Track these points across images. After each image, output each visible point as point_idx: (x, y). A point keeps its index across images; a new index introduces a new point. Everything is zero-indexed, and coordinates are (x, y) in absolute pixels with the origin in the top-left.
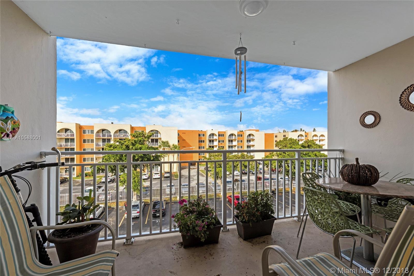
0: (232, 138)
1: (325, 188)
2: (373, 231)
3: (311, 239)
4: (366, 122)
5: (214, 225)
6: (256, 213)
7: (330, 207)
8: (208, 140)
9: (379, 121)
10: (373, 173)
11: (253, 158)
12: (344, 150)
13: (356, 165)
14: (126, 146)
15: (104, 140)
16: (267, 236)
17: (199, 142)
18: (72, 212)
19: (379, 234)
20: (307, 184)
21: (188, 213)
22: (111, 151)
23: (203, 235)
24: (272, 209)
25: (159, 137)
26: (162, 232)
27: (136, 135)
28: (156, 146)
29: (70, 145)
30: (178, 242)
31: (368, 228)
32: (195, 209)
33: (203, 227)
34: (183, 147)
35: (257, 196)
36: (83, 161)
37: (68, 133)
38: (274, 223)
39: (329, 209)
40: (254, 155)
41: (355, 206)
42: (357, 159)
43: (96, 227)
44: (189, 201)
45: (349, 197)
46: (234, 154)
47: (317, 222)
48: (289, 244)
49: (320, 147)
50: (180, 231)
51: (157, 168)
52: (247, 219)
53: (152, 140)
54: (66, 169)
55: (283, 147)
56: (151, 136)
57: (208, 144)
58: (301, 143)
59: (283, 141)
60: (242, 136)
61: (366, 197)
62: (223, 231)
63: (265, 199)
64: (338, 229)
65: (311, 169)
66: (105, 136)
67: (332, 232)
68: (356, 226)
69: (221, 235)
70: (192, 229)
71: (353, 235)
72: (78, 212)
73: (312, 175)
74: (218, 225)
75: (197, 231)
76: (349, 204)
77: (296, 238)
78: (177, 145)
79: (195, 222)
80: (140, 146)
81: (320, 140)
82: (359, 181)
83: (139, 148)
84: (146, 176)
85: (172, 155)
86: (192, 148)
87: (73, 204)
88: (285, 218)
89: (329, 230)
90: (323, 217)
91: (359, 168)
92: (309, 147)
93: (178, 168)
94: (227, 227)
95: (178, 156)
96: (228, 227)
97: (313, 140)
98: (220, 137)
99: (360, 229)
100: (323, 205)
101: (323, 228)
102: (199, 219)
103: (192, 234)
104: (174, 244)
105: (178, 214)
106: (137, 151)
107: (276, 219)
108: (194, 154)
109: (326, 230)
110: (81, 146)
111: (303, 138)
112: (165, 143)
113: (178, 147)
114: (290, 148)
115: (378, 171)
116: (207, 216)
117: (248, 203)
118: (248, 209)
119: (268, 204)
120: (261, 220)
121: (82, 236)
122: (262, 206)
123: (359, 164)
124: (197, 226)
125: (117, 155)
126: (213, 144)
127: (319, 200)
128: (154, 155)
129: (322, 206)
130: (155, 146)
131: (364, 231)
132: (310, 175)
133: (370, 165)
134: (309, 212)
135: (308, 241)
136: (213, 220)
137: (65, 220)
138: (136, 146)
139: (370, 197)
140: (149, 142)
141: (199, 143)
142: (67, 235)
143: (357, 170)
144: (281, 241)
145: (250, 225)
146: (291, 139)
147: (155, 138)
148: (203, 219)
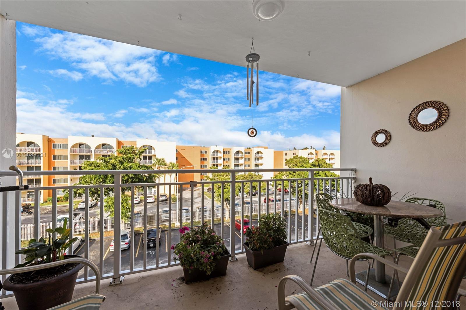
0: (239, 156)
1: (338, 210)
2: (386, 253)
3: (324, 264)
4: (377, 141)
5: (222, 255)
6: (268, 239)
7: (346, 230)
8: (212, 157)
9: (390, 140)
10: (386, 193)
11: (262, 177)
12: (356, 169)
13: (370, 185)
14: (112, 164)
15: (81, 157)
16: (280, 263)
17: (201, 160)
18: (38, 248)
19: (392, 255)
20: (320, 205)
21: (191, 242)
22: (91, 171)
23: (209, 267)
24: (284, 234)
25: (153, 153)
26: (159, 266)
27: (124, 151)
28: (150, 165)
29: (34, 162)
30: (178, 278)
31: (381, 250)
32: (199, 238)
33: (209, 258)
34: (182, 165)
35: (268, 220)
36: (53, 183)
37: (32, 147)
38: (287, 249)
39: (344, 232)
40: (263, 174)
41: (367, 227)
42: (370, 179)
43: (73, 266)
44: (192, 229)
45: (361, 218)
46: (241, 173)
47: (332, 246)
48: (302, 271)
49: (330, 165)
50: (182, 265)
51: (150, 190)
52: (258, 246)
53: (145, 158)
54: (28, 193)
55: (294, 165)
56: (142, 152)
57: (211, 163)
58: (311, 161)
59: (293, 159)
60: (249, 153)
61: (379, 218)
62: (231, 261)
63: (277, 223)
64: (353, 252)
65: (324, 190)
66: (84, 152)
67: (347, 256)
68: (370, 249)
69: (229, 266)
70: (197, 262)
71: (368, 258)
72: (48, 249)
73: (326, 195)
74: (226, 255)
75: (202, 264)
76: (362, 225)
77: (309, 264)
78: (175, 163)
79: (199, 253)
80: (130, 164)
81: (329, 159)
82: (372, 201)
83: (128, 167)
84: (137, 200)
85: (169, 175)
86: (193, 167)
87: (40, 239)
88: (297, 242)
89: (344, 253)
90: (338, 240)
91: (373, 188)
92: (319, 165)
93: (176, 190)
94: (235, 256)
95: (176, 176)
96: (237, 256)
97: (323, 159)
98: (225, 154)
99: (373, 251)
100: (339, 228)
101: (338, 252)
102: (204, 249)
103: (196, 267)
104: (174, 280)
105: (179, 244)
106: (127, 170)
107: (288, 245)
108: (195, 174)
109: (341, 254)
110: (50, 164)
111: (313, 156)
112: (160, 160)
113: (176, 166)
114: (301, 166)
115: (390, 191)
116: (213, 245)
117: (259, 229)
118: (259, 235)
119: (280, 229)
120: (273, 247)
121: (54, 278)
122: (275, 231)
123: (372, 184)
124: (202, 257)
125: (99, 175)
126: (218, 163)
127: (335, 222)
128: (146, 174)
129: (337, 229)
130: (148, 164)
131: (378, 254)
132: (323, 196)
133: (383, 185)
134: (324, 236)
135: (322, 266)
136: (220, 249)
137: (30, 260)
138: (125, 164)
139: (382, 217)
140: (141, 159)
141: (201, 162)
142: (31, 279)
143: (371, 190)
144: (294, 268)
145: (261, 253)
146: (301, 158)
147: (149, 154)
148: (209, 248)
